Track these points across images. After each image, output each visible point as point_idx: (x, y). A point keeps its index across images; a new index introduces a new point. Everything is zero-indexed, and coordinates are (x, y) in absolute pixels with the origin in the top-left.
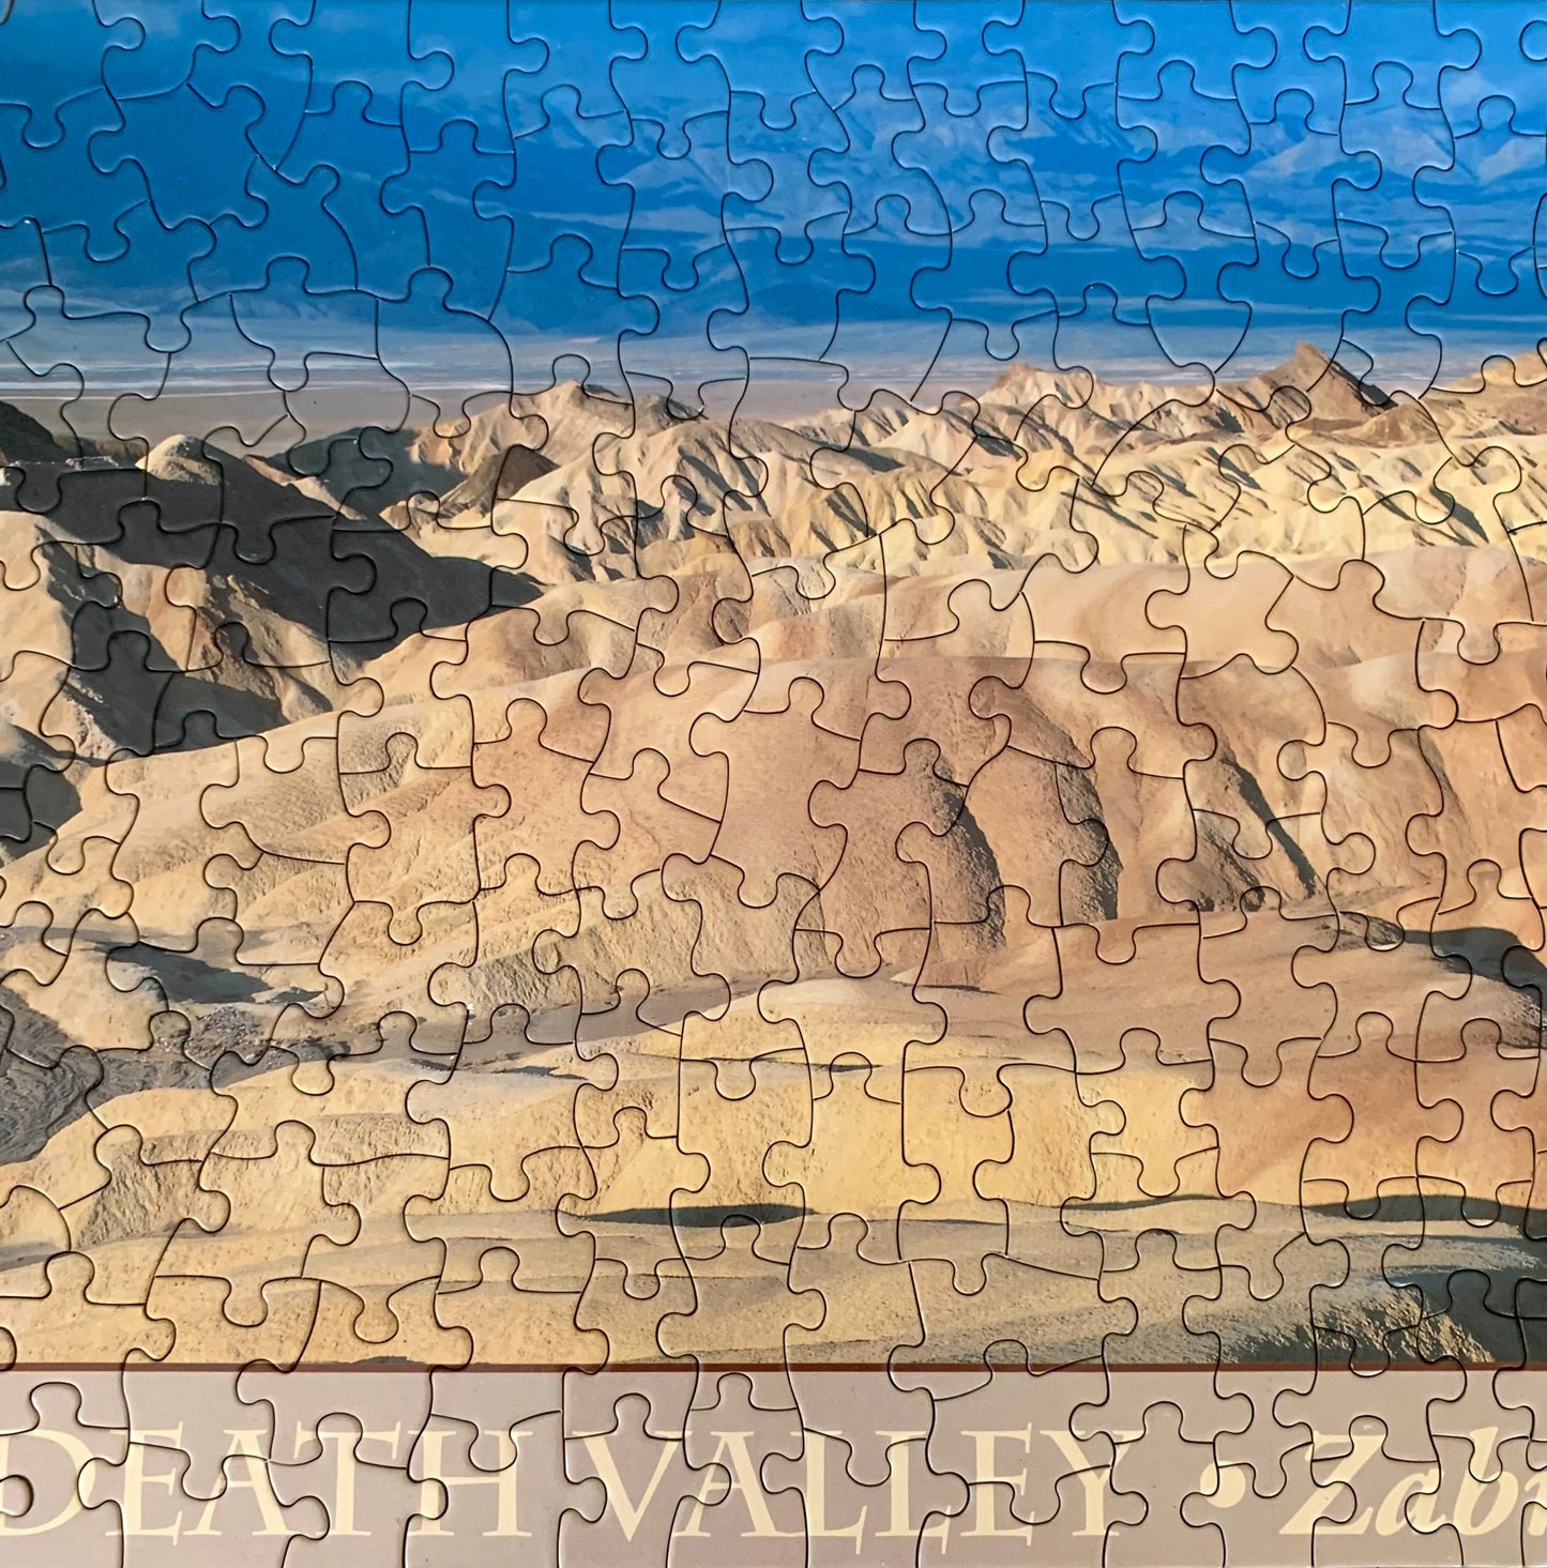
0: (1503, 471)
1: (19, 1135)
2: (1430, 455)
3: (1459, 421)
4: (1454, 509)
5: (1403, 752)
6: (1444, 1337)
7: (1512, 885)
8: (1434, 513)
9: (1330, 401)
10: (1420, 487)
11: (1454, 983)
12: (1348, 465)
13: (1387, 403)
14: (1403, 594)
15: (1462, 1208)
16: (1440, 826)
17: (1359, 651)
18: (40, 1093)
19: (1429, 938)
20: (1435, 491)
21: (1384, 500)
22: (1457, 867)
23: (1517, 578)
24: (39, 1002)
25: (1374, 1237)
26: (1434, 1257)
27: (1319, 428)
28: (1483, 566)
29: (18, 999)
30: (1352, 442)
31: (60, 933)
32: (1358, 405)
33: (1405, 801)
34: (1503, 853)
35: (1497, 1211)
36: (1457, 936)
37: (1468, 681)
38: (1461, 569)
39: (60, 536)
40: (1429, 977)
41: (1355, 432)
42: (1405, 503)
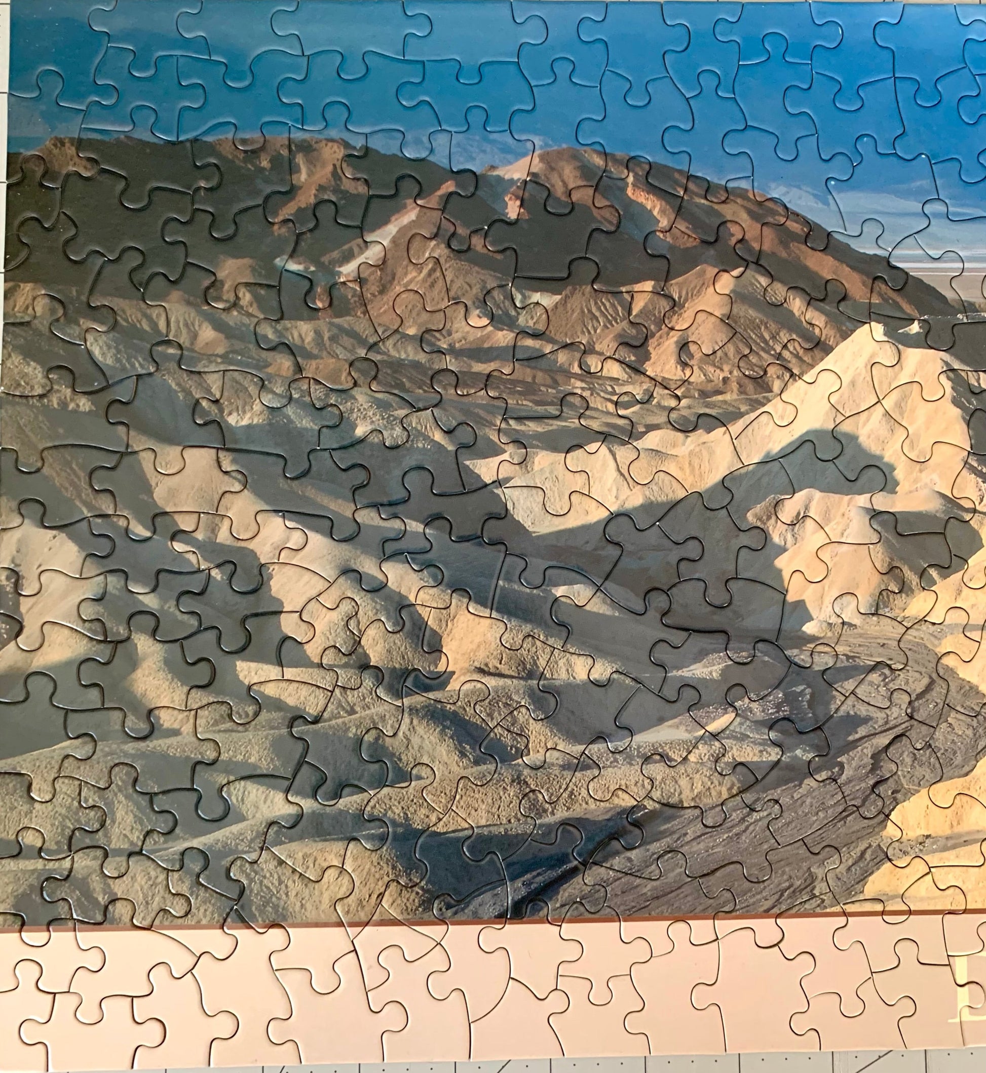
1: (958, 760)
18: (970, 732)
24: (966, 673)
29: (951, 671)
31: (974, 628)
39: (956, 365)
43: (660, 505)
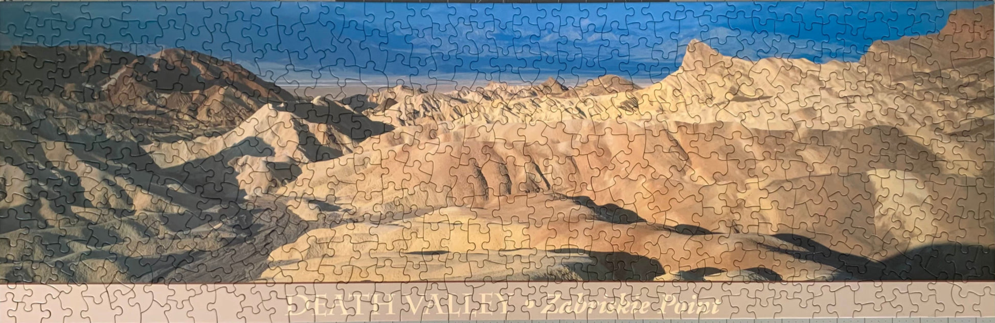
0: (590, 104)
1: (292, 238)
2: (576, 100)
3: (582, 93)
4: (580, 111)
5: (568, 161)
6: (573, 276)
7: (589, 187)
8: (576, 112)
9: (555, 89)
10: (573, 107)
11: (577, 207)
12: (559, 102)
13: (567, 89)
14: (569, 129)
15: (577, 251)
16: (575, 176)
17: (560, 140)
18: (296, 229)
19: (572, 198)
20: (577, 108)
21: (566, 110)
22: (578, 184)
23: (592, 126)
24: (295, 212)
25: (560, 256)
26: (572, 260)
27: (553, 95)
28: (585, 124)
29: (291, 211)
30: (560, 97)
31: (299, 198)
32: (561, 90)
33: (568, 171)
34: (588, 181)
35: (584, 251)
36: (578, 198)
37: (582, 147)
38: (581, 123)
39: (295, 117)
40: (572, 206)
41: (561, 96)
42: (570, 110)
43: (201, 160)
